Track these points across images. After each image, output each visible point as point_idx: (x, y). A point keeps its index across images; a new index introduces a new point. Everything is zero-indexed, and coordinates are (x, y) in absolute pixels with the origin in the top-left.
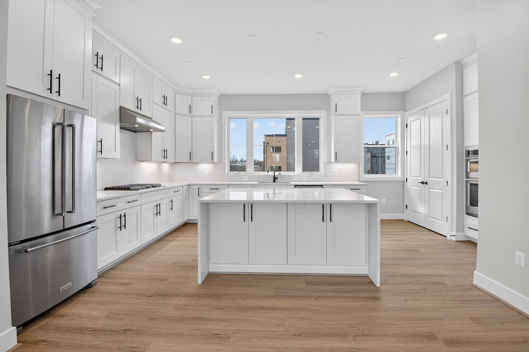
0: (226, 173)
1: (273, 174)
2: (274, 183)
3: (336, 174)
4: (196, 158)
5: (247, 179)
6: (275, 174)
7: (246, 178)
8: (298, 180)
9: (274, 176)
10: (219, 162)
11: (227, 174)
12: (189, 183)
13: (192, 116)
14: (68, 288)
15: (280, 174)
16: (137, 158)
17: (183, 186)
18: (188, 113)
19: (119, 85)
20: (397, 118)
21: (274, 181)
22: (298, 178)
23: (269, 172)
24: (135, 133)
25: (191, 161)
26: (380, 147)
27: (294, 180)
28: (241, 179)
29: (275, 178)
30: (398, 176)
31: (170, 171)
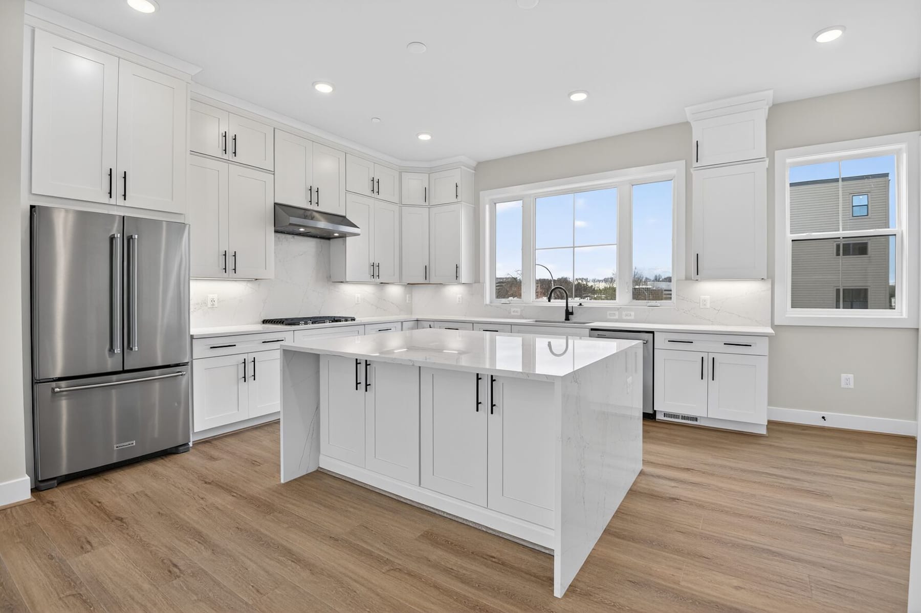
0: (487, 301)
1: (565, 305)
2: (567, 324)
3: (708, 306)
4: (435, 276)
5: (519, 314)
6: (569, 306)
7: (517, 312)
8: (617, 317)
9: (565, 308)
10: (475, 283)
11: (491, 303)
12: (418, 317)
13: (430, 207)
14: (127, 447)
15: (581, 304)
16: (330, 277)
17: (402, 322)
18: (422, 202)
19: (273, 173)
20: (898, 152)
21: (567, 319)
22: (617, 313)
23: (551, 300)
24: (327, 241)
25: (427, 282)
26: (841, 236)
27: (609, 317)
28: (510, 313)
29: (569, 314)
30: (902, 315)
31: (406, 297)
